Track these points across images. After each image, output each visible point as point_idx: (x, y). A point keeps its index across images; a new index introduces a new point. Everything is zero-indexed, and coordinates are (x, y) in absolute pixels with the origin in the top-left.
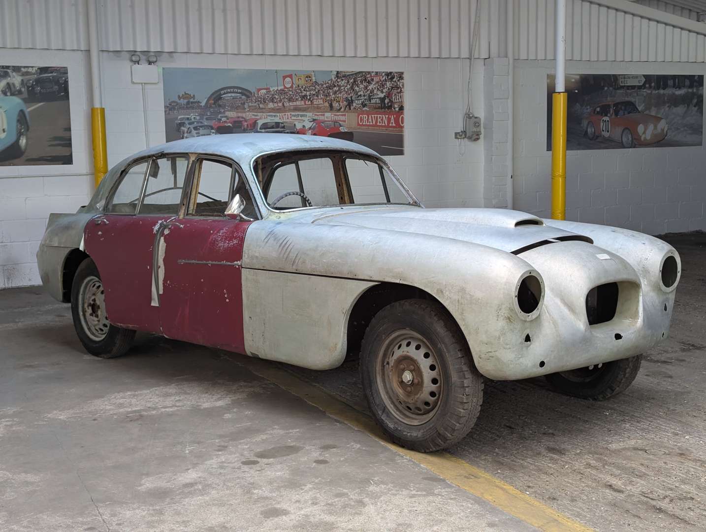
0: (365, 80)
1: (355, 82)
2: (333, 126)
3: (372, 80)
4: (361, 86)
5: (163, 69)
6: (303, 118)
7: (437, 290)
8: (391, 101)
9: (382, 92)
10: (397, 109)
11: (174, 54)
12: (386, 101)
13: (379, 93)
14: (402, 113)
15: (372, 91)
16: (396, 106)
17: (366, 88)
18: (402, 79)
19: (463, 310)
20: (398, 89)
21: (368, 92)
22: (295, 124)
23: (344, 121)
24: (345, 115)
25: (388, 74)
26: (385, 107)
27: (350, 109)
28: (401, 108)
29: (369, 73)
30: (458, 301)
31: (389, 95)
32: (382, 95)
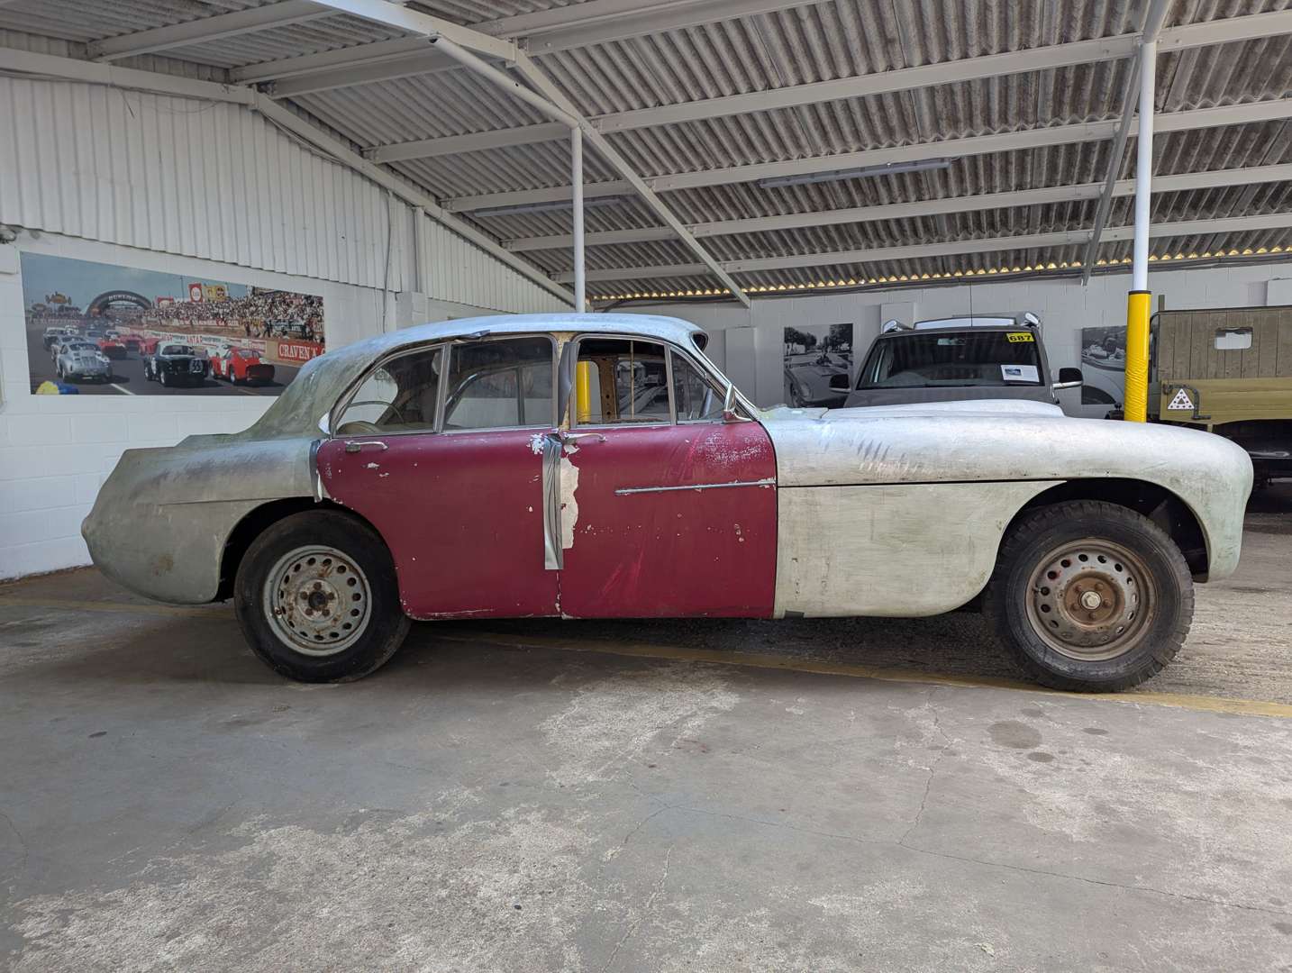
0: (284, 302)
1: (273, 303)
2: (251, 356)
3: (292, 302)
4: (281, 309)
5: (22, 253)
6: (215, 343)
7: (1171, 479)
8: (312, 331)
9: (303, 319)
10: (318, 341)
11: (41, 233)
12: (308, 330)
13: (299, 319)
14: (324, 347)
15: (292, 317)
16: (317, 337)
17: (285, 311)
18: (322, 305)
19: (1208, 500)
20: (317, 315)
21: (288, 317)
22: (206, 351)
23: (264, 351)
24: (264, 343)
25: (308, 298)
26: (305, 338)
27: (269, 336)
28: (323, 340)
29: (288, 293)
30: (1202, 489)
31: (309, 323)
32: (302, 323)
